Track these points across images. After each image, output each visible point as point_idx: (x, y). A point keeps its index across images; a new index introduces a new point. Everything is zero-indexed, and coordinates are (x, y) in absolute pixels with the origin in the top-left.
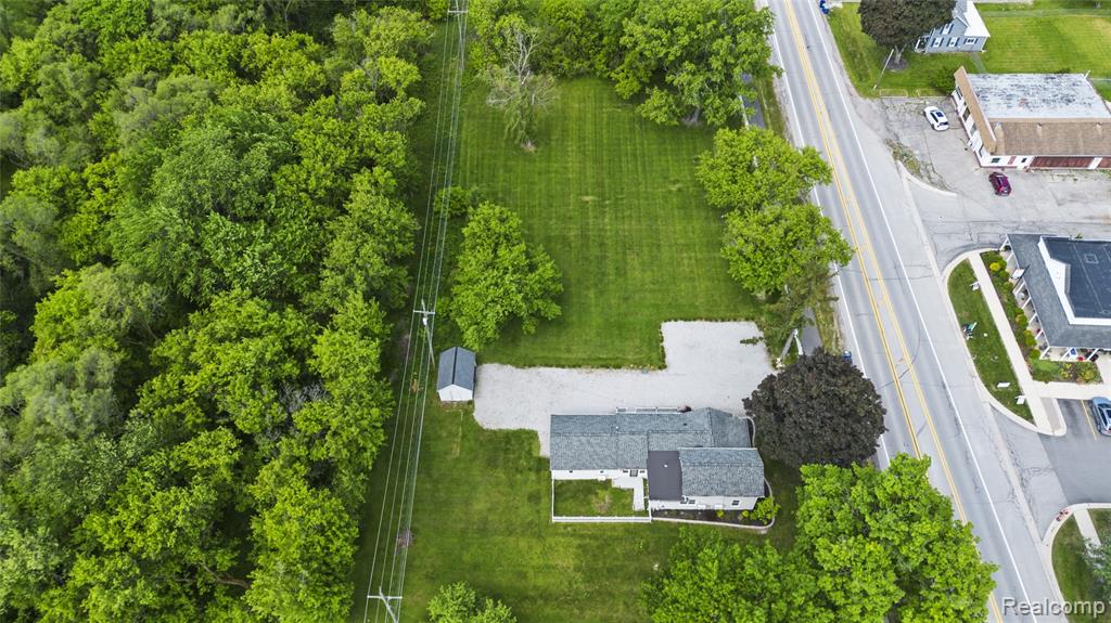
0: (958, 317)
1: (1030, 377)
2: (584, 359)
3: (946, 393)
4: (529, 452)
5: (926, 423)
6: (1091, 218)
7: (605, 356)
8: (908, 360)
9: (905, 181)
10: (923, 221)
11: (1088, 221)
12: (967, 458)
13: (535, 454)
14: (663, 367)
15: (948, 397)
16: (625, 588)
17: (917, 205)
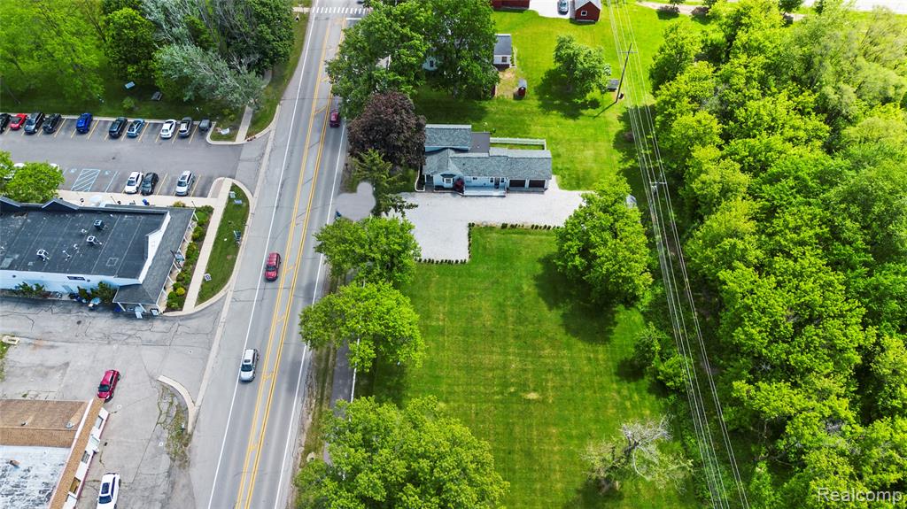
0: (237, 255)
1: (214, 211)
2: (530, 234)
3: (278, 204)
4: (563, 177)
5: (303, 185)
6: (52, 347)
7: (513, 235)
8: (293, 225)
9: (198, 402)
10: (210, 349)
11: (56, 344)
12: (288, 167)
13: (559, 176)
14: (471, 225)
15: (279, 200)
16: (502, 117)
17: (204, 369)
